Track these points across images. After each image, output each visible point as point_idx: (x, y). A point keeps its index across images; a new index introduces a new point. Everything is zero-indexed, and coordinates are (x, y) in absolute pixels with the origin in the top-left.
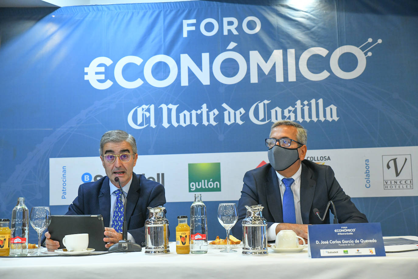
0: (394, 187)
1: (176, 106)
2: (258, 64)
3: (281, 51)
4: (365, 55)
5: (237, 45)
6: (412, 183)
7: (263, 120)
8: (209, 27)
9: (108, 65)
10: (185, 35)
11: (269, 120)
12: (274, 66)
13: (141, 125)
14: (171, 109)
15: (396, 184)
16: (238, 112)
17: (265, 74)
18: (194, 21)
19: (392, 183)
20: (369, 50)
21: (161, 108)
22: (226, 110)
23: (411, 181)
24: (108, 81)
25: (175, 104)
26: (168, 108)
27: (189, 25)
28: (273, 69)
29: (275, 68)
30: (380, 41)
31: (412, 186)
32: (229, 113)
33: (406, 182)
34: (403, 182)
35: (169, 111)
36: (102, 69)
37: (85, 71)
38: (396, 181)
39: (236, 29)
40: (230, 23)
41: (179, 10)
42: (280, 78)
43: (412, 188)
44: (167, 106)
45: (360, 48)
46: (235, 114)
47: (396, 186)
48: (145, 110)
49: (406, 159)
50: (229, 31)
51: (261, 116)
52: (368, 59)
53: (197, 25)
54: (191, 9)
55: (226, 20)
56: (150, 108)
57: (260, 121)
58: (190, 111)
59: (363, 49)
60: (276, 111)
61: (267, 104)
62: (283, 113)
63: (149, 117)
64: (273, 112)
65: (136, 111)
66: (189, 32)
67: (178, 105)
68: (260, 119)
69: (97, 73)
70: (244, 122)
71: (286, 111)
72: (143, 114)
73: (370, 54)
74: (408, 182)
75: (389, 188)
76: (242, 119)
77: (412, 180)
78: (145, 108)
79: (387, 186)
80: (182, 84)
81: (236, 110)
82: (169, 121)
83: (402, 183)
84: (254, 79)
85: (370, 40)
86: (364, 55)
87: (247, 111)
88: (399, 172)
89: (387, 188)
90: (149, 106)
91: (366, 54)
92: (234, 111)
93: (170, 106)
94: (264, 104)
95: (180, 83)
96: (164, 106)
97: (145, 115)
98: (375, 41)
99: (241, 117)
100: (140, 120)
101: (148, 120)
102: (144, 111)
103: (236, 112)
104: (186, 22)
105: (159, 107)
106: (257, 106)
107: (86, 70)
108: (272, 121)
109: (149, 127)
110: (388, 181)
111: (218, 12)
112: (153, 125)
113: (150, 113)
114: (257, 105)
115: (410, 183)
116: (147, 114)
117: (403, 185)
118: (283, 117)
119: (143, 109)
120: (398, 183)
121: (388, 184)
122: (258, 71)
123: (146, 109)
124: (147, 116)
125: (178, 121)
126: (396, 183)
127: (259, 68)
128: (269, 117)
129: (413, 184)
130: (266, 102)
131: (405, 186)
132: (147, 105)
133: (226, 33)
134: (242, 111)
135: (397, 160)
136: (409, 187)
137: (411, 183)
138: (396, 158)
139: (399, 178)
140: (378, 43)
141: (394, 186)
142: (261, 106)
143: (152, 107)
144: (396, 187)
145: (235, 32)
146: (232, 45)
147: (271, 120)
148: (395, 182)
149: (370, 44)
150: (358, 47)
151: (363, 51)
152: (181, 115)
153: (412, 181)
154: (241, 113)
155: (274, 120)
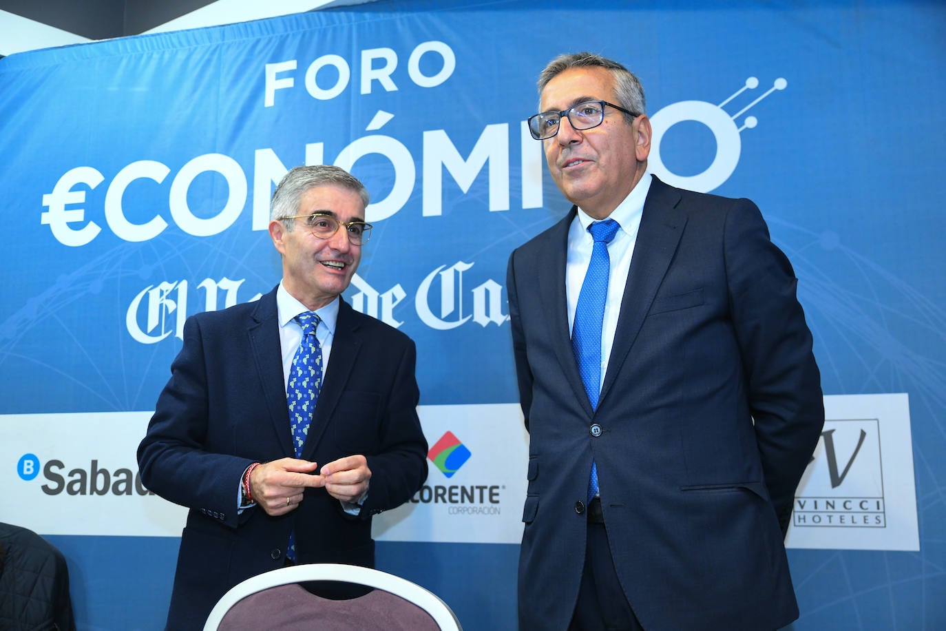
0: (825, 521)
1: (238, 284)
2: (443, 166)
3: (504, 128)
4: (739, 127)
5: (393, 118)
6: (881, 510)
7: (452, 317)
8: (327, 77)
9: (93, 186)
10: (269, 100)
11: (467, 316)
12: (485, 170)
13: (156, 332)
14: (227, 291)
15: (830, 509)
16: (387, 297)
17: (460, 191)
18: (292, 65)
19: (818, 506)
20: (747, 111)
21: (203, 290)
22: (358, 291)
23: (878, 503)
24: (92, 224)
25: (235, 279)
26: (219, 290)
27: (280, 76)
28: (483, 178)
29: (488, 175)
30: (780, 84)
31: (882, 518)
32: (365, 297)
33: (865, 505)
34: (854, 505)
35: (222, 295)
37: (45, 204)
38: (831, 501)
39: (392, 76)
40: (379, 63)
41: (258, 41)
42: (499, 201)
43: (882, 524)
44: (217, 282)
45: (722, 108)
46: (380, 301)
47: (830, 517)
48: (165, 294)
49: (863, 434)
50: (376, 83)
51: (447, 307)
52: (746, 135)
53: (298, 75)
54: (288, 36)
55: (368, 56)
56: (178, 289)
57: (441, 319)
59: (730, 110)
60: (487, 292)
61: (463, 272)
63: (175, 312)
64: (479, 293)
65: (147, 296)
66: (279, 93)
67: (243, 280)
68: (444, 315)
69: (69, 207)
70: (402, 323)
72: (161, 306)
73: (751, 122)
74: (871, 505)
75: (809, 521)
76: (396, 314)
77: (883, 498)
78: (167, 291)
79: (802, 516)
80: (256, 227)
81: (381, 289)
83: (850, 509)
84: (432, 206)
85: (752, 83)
86: (734, 125)
87: (411, 292)
88: (840, 474)
89: (802, 521)
90: (175, 283)
91: (739, 122)
92: (377, 294)
93: (225, 283)
94: (456, 273)
95: (250, 223)
96: (209, 285)
97: (166, 306)
98: (765, 84)
99: (394, 310)
100: (152, 322)
101: (171, 319)
102: (164, 297)
103: (382, 296)
104: (272, 70)
105: (198, 287)
106: (437, 280)
107: (47, 200)
108: (474, 320)
109: (172, 337)
110: (807, 500)
111: (350, 37)
113: (176, 303)
114: (438, 277)
115: (875, 510)
116: (171, 305)
117: (855, 515)
119: (162, 293)
120: (839, 505)
121: (805, 509)
122: (443, 183)
123: (168, 293)
124: (170, 311)
126: (833, 507)
127: (447, 178)
128: (469, 309)
129: (884, 512)
130: (462, 267)
131: (859, 519)
132: (171, 282)
133: (366, 88)
134: (399, 292)
135: (834, 435)
136: (872, 520)
137: (878, 508)
138: (833, 431)
139: (841, 490)
140: (776, 90)
141: (824, 517)
142: (448, 278)
143: (183, 287)
144: (832, 518)
145: (390, 86)
146: (382, 118)
147: (472, 318)
148: (828, 503)
149: (752, 95)
150: (717, 104)
151: (731, 115)
153: (881, 501)
154: (394, 299)
155: (480, 318)
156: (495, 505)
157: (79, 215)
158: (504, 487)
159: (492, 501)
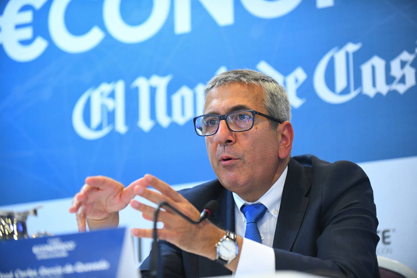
1: (167, 79)
7: (346, 91)
13: (99, 128)
16: (290, 79)
21: (137, 89)
25: (164, 75)
26: (150, 87)
35: (153, 91)
36: (28, 17)
44: (148, 80)
46: (285, 83)
48: (105, 95)
51: (341, 82)
56: (115, 90)
58: (192, 86)
60: (373, 68)
62: (388, 69)
63: (114, 110)
64: (366, 69)
65: (89, 98)
67: (171, 76)
69: (19, 27)
70: (304, 100)
71: (395, 65)
72: (102, 105)
76: (300, 93)
78: (106, 91)
81: (286, 71)
82: (153, 115)
87: (310, 73)
90: (112, 84)
92: (283, 77)
93: (155, 80)
94: (347, 54)
95: (173, 28)
96: (142, 83)
97: (106, 105)
99: (297, 90)
100: (96, 118)
101: (111, 116)
102: (104, 97)
103: (287, 78)
105: (133, 86)
106: (332, 60)
109: (113, 133)
112: (121, 127)
113: (115, 101)
116: (110, 104)
118: (390, 80)
119: (102, 94)
123: (107, 93)
124: (110, 109)
125: (169, 112)
128: (358, 83)
130: (352, 48)
132: (109, 82)
143: (120, 87)
152: (176, 99)
154: (297, 81)
155: (368, 90)
156: (388, 247)
157: (27, 33)
158: (394, 230)
159: (384, 242)
